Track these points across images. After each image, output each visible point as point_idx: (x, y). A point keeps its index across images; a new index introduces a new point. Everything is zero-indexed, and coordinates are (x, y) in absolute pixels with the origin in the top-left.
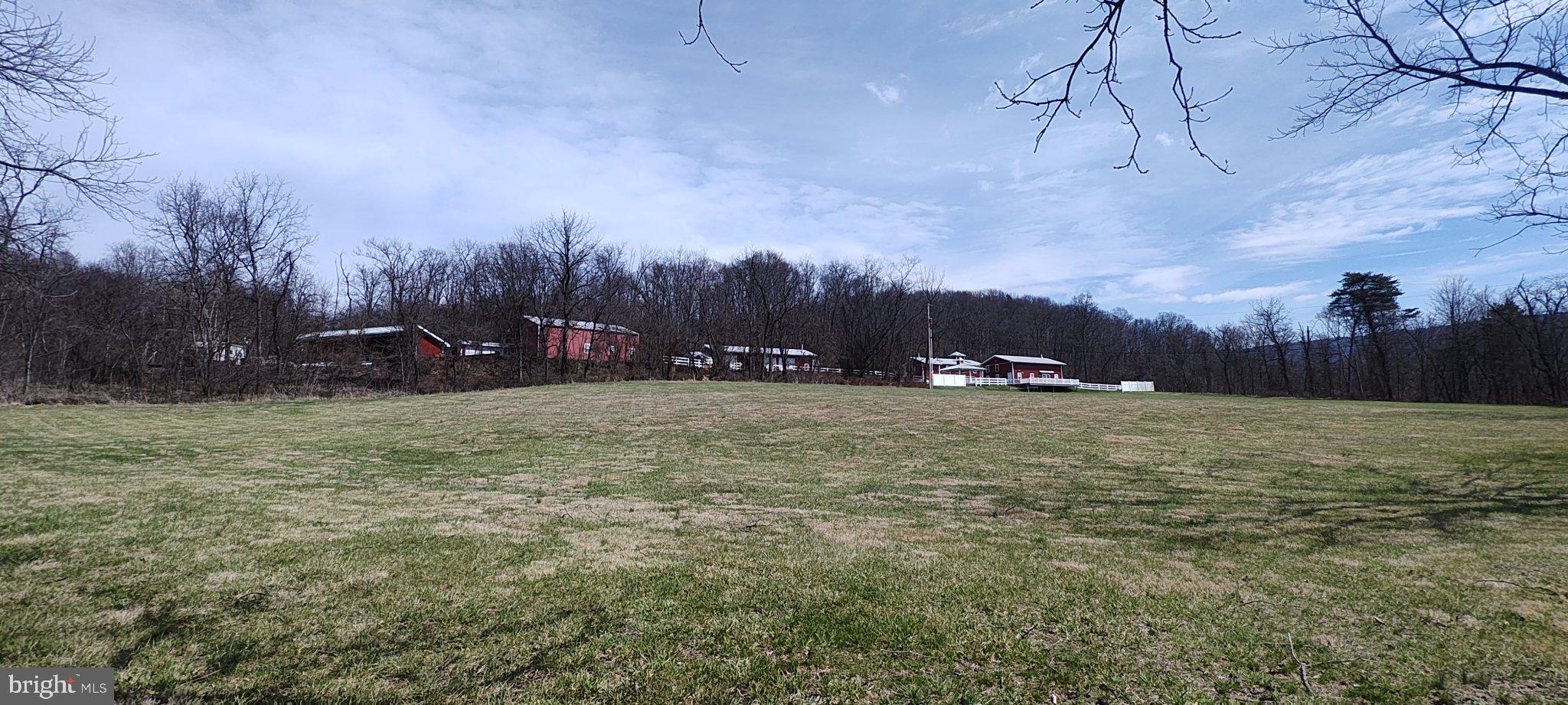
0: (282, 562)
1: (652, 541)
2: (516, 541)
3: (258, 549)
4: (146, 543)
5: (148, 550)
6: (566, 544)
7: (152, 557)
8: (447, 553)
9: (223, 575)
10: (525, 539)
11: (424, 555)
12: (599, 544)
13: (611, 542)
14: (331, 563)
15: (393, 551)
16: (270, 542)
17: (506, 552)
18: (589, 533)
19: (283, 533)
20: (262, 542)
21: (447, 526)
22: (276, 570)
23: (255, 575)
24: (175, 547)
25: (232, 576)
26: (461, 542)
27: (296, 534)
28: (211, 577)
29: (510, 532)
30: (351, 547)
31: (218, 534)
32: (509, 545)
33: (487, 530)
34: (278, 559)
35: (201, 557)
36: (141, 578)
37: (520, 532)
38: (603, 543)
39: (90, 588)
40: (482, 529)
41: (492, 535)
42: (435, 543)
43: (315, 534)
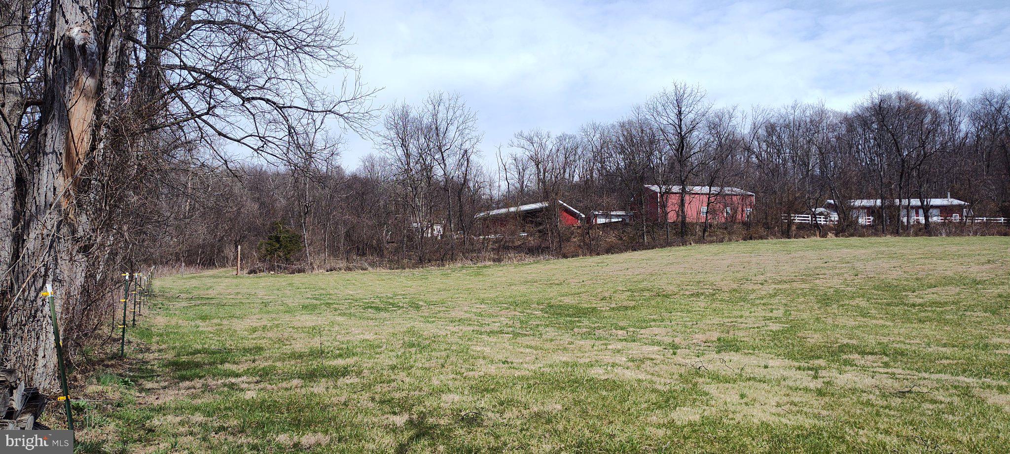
0: (486, 390)
1: (793, 399)
2: (660, 387)
3: (469, 379)
4: (404, 369)
5: (404, 374)
6: (707, 394)
7: (407, 380)
8: (604, 393)
9: (451, 396)
10: (668, 387)
11: (585, 394)
12: (738, 397)
13: (751, 397)
14: (519, 394)
15: (563, 388)
16: (476, 374)
17: (653, 397)
18: (727, 385)
19: (484, 369)
20: (471, 374)
21: (601, 371)
22: (483, 396)
23: (470, 398)
24: (420, 373)
25: (457, 398)
26: (613, 385)
27: (492, 370)
28: (444, 397)
29: (655, 379)
30: (532, 382)
31: (443, 366)
32: (654, 391)
33: (634, 376)
34: (482, 388)
35: (435, 382)
36: (404, 394)
37: (663, 380)
38: (742, 396)
39: (377, 397)
40: (630, 375)
41: (639, 381)
42: (593, 385)
43: (504, 370)
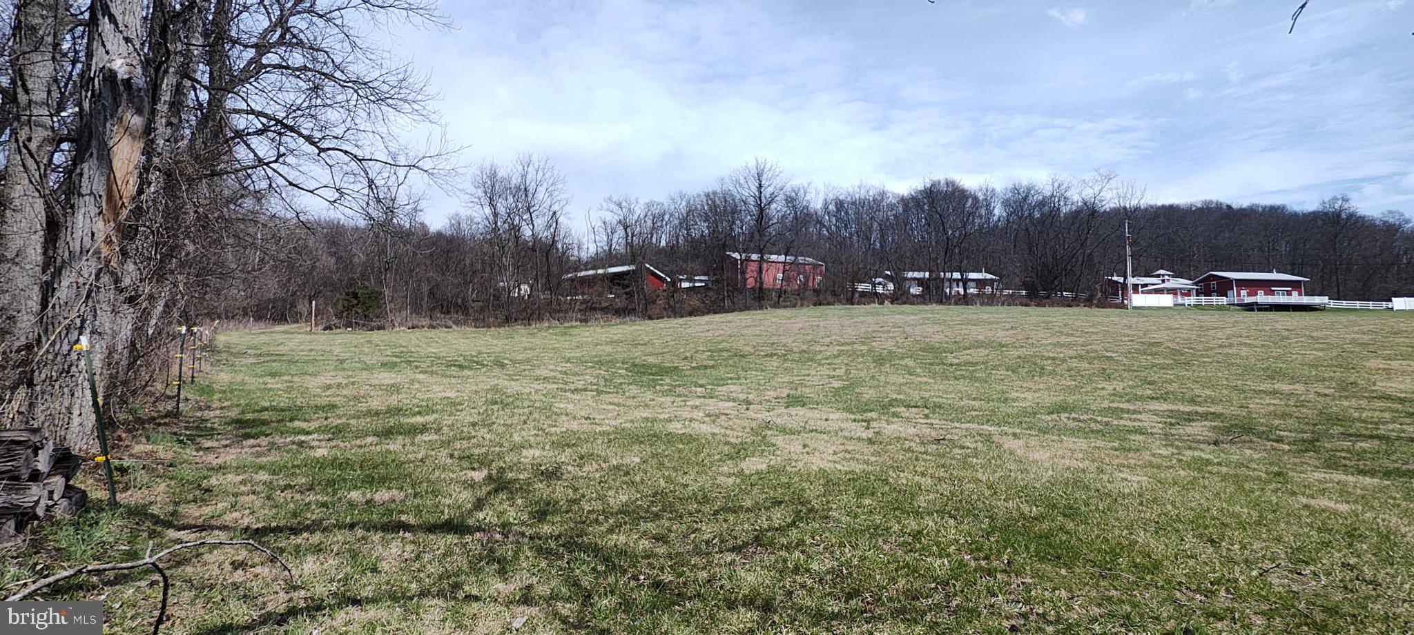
0: (568, 445)
1: (847, 447)
2: (733, 440)
3: (551, 435)
4: (484, 426)
5: (486, 431)
6: (774, 445)
7: (488, 436)
8: (681, 446)
9: (532, 452)
10: (740, 440)
11: (663, 447)
12: (801, 447)
13: (812, 446)
14: (600, 448)
15: (642, 442)
16: (558, 430)
17: (726, 449)
18: (792, 436)
19: (566, 424)
20: (553, 430)
21: (679, 426)
22: (564, 451)
23: (551, 453)
24: (501, 429)
25: (537, 453)
26: (689, 439)
27: (574, 426)
28: (524, 452)
29: (728, 432)
30: (612, 437)
31: (525, 423)
32: (727, 443)
33: (710, 430)
34: (562, 444)
35: (517, 438)
36: (484, 450)
37: (735, 434)
38: (805, 446)
39: (456, 453)
40: (706, 429)
41: (714, 434)
42: (671, 438)
43: (587, 427)
